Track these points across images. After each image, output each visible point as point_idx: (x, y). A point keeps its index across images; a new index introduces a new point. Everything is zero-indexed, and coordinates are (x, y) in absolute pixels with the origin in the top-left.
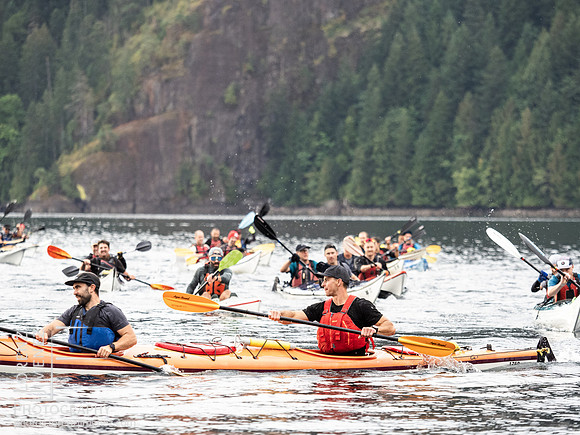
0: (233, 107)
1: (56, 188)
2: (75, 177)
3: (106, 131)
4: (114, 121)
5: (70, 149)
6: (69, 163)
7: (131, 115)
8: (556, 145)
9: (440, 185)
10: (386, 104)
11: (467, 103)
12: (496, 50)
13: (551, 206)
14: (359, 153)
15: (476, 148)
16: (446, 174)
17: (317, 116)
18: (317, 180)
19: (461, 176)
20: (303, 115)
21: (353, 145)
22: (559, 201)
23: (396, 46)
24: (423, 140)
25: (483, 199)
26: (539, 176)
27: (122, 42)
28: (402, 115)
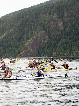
0: (35, 48)
1: (20, 56)
2: (22, 54)
3: (24, 51)
4: (25, 50)
5: (21, 52)
6: (21, 53)
7: (26, 49)
8: (62, 51)
9: (52, 54)
10: (47, 48)
11: (54, 48)
12: (57, 43)
13: (61, 56)
14: (45, 52)
15: (55, 51)
16: (53, 54)
17: (42, 49)
18: (42, 54)
19: (54, 54)
20: (41, 49)
21: (45, 51)
22: (62, 56)
23: (48, 43)
24: (51, 51)
25: (56, 56)
26: (60, 54)
27: (25, 43)
28: (49, 49)
